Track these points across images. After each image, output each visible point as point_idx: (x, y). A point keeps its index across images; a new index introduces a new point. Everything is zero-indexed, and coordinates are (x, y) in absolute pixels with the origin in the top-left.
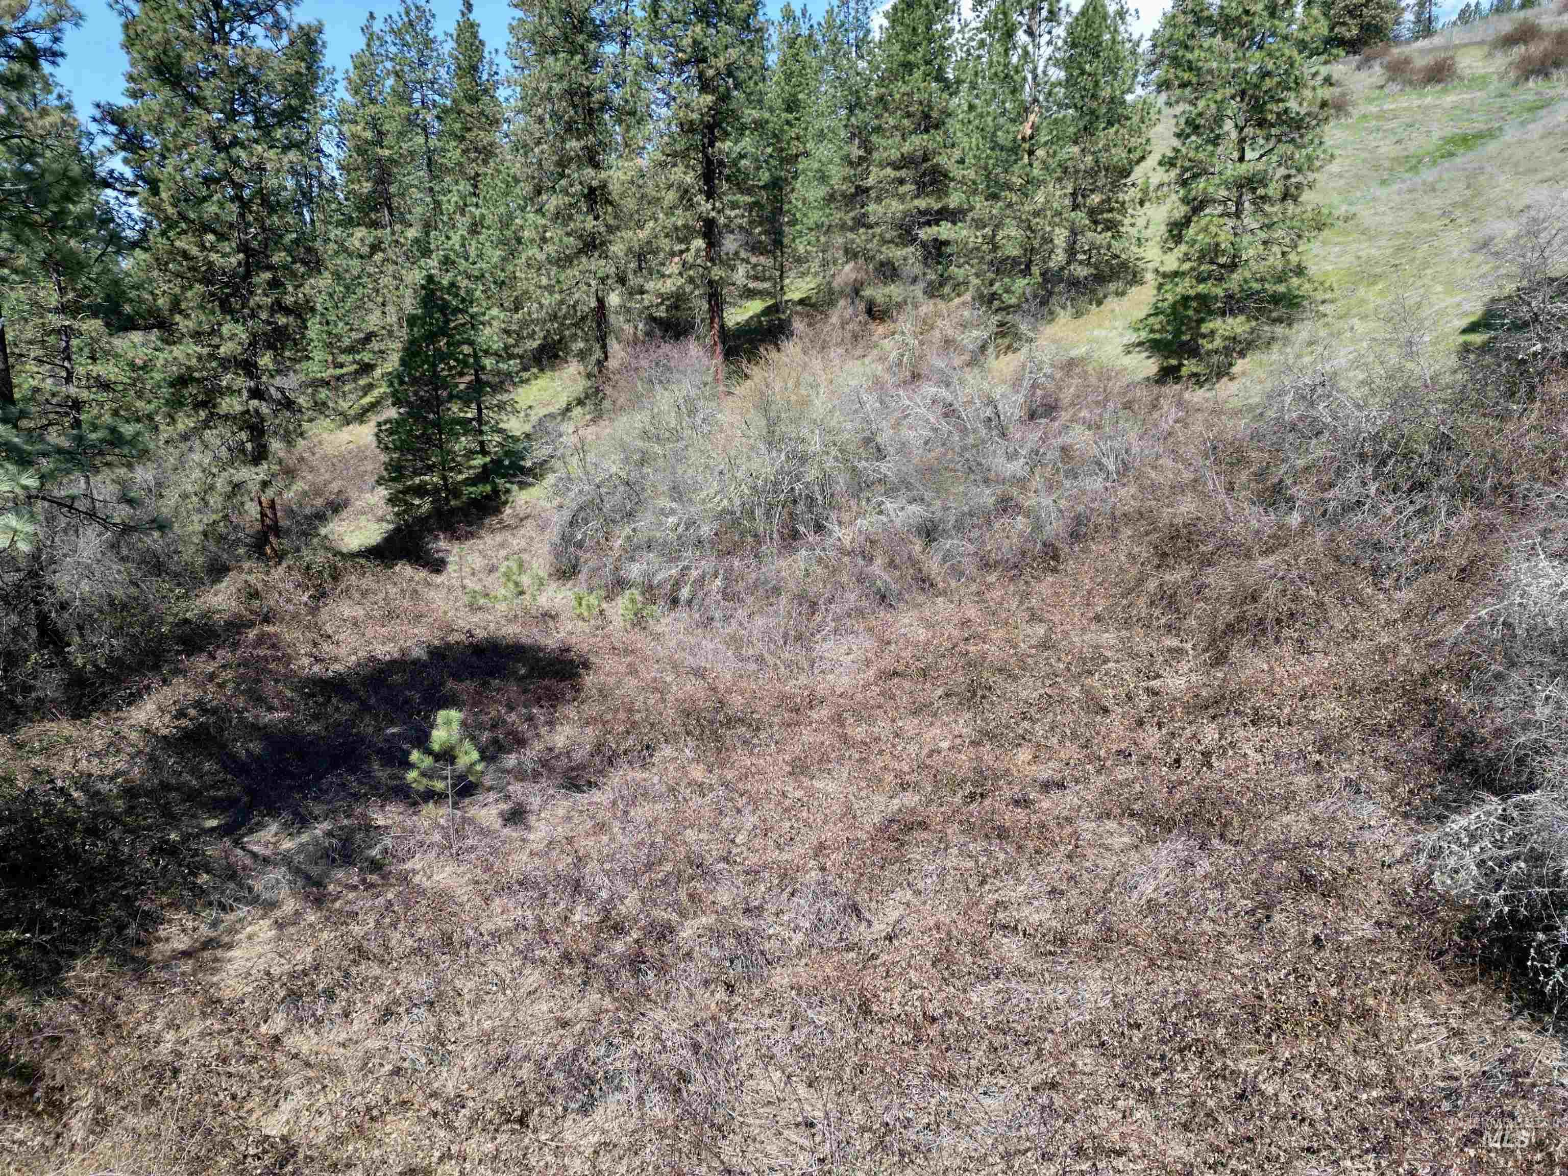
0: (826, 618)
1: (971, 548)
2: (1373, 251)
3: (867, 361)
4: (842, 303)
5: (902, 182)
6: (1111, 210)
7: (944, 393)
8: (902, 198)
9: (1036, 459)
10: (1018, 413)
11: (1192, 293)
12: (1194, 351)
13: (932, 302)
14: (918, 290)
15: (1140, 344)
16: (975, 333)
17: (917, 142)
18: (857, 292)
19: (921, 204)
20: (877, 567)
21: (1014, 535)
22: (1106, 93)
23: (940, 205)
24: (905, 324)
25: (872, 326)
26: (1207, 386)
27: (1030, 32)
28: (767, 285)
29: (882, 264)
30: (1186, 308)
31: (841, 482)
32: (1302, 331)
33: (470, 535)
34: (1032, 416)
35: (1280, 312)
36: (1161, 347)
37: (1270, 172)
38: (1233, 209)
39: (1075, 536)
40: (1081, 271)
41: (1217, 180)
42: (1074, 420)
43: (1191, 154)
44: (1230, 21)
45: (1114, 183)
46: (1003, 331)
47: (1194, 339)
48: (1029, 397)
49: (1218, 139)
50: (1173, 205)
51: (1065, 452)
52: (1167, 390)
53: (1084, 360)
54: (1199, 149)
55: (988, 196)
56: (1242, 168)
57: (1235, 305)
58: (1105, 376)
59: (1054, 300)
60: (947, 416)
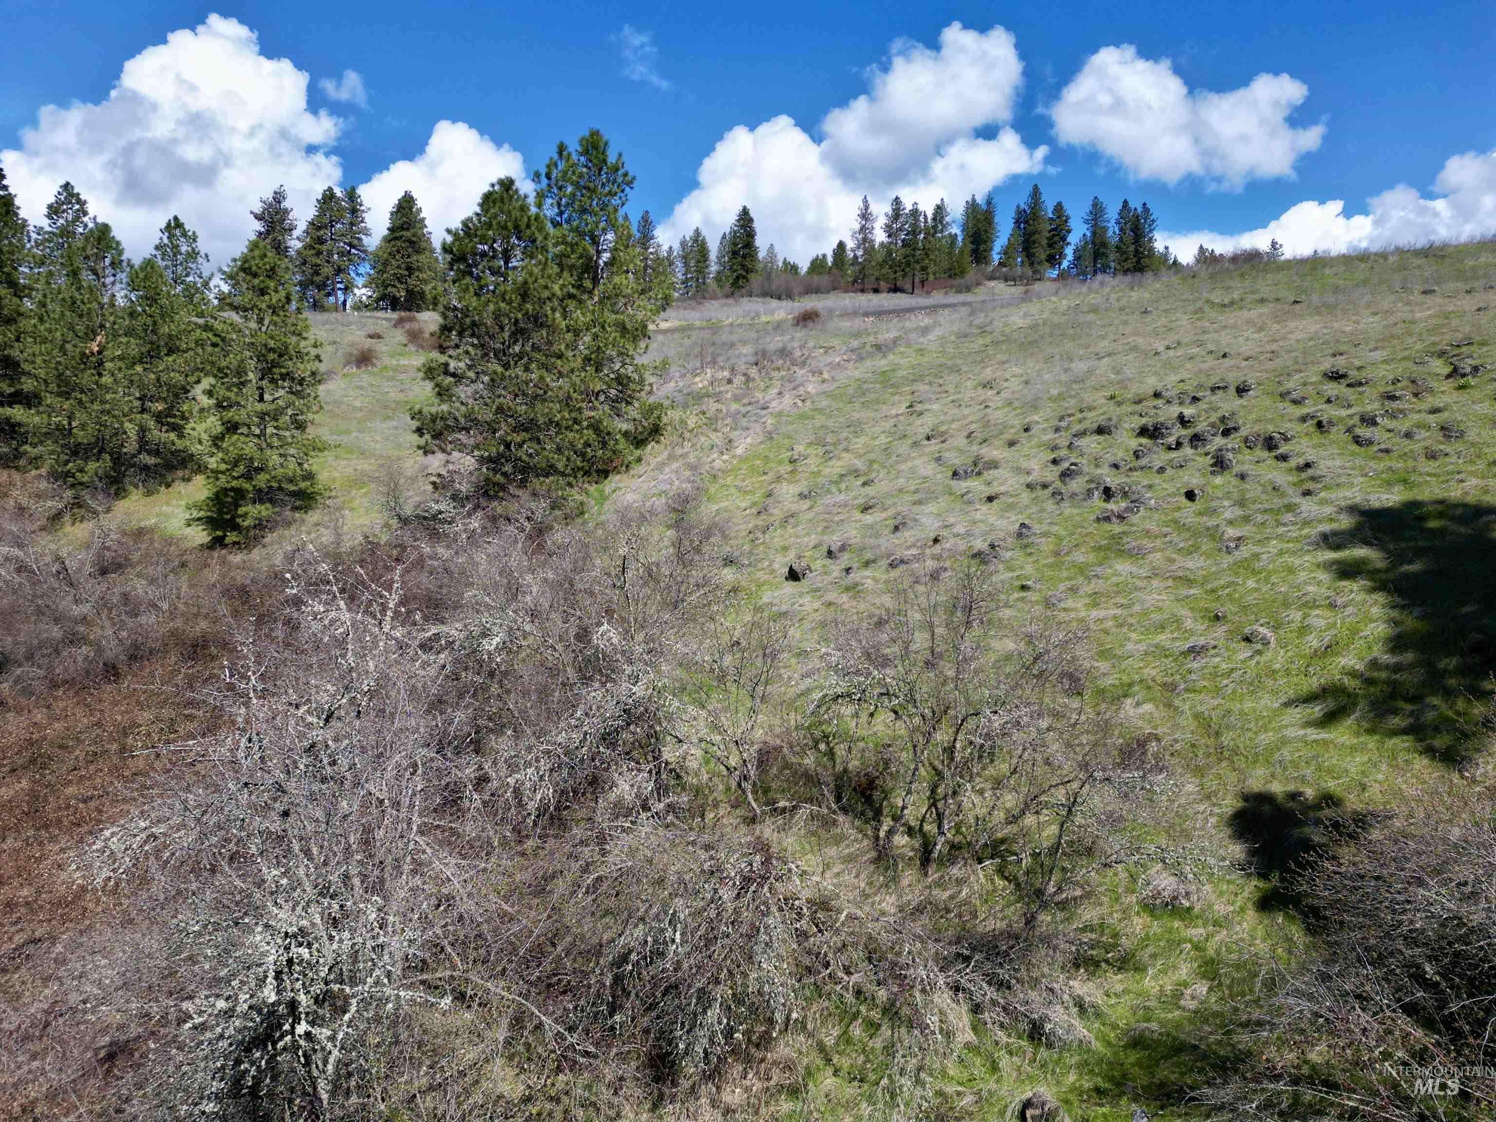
1: (41, 672)
6: (175, 416)
7: (16, 552)
9: (104, 603)
10: (88, 569)
11: (228, 486)
12: (236, 527)
13: (6, 472)
15: (199, 519)
16: (49, 503)
21: (80, 659)
22: (163, 330)
23: (13, 390)
26: (245, 551)
27: (94, 272)
30: (226, 495)
32: (313, 517)
34: (103, 572)
35: (298, 503)
36: (211, 523)
37: (281, 411)
38: (257, 432)
39: (133, 658)
40: (151, 461)
41: (243, 412)
42: (139, 575)
43: (222, 392)
44: (246, 310)
45: (176, 396)
46: (78, 503)
47: (233, 518)
48: (100, 556)
49: (243, 384)
50: (213, 423)
51: (125, 596)
52: (216, 554)
53: (152, 530)
54: (228, 389)
55: (59, 395)
56: (259, 407)
57: (263, 496)
58: (169, 541)
59: (126, 480)
60: (19, 570)
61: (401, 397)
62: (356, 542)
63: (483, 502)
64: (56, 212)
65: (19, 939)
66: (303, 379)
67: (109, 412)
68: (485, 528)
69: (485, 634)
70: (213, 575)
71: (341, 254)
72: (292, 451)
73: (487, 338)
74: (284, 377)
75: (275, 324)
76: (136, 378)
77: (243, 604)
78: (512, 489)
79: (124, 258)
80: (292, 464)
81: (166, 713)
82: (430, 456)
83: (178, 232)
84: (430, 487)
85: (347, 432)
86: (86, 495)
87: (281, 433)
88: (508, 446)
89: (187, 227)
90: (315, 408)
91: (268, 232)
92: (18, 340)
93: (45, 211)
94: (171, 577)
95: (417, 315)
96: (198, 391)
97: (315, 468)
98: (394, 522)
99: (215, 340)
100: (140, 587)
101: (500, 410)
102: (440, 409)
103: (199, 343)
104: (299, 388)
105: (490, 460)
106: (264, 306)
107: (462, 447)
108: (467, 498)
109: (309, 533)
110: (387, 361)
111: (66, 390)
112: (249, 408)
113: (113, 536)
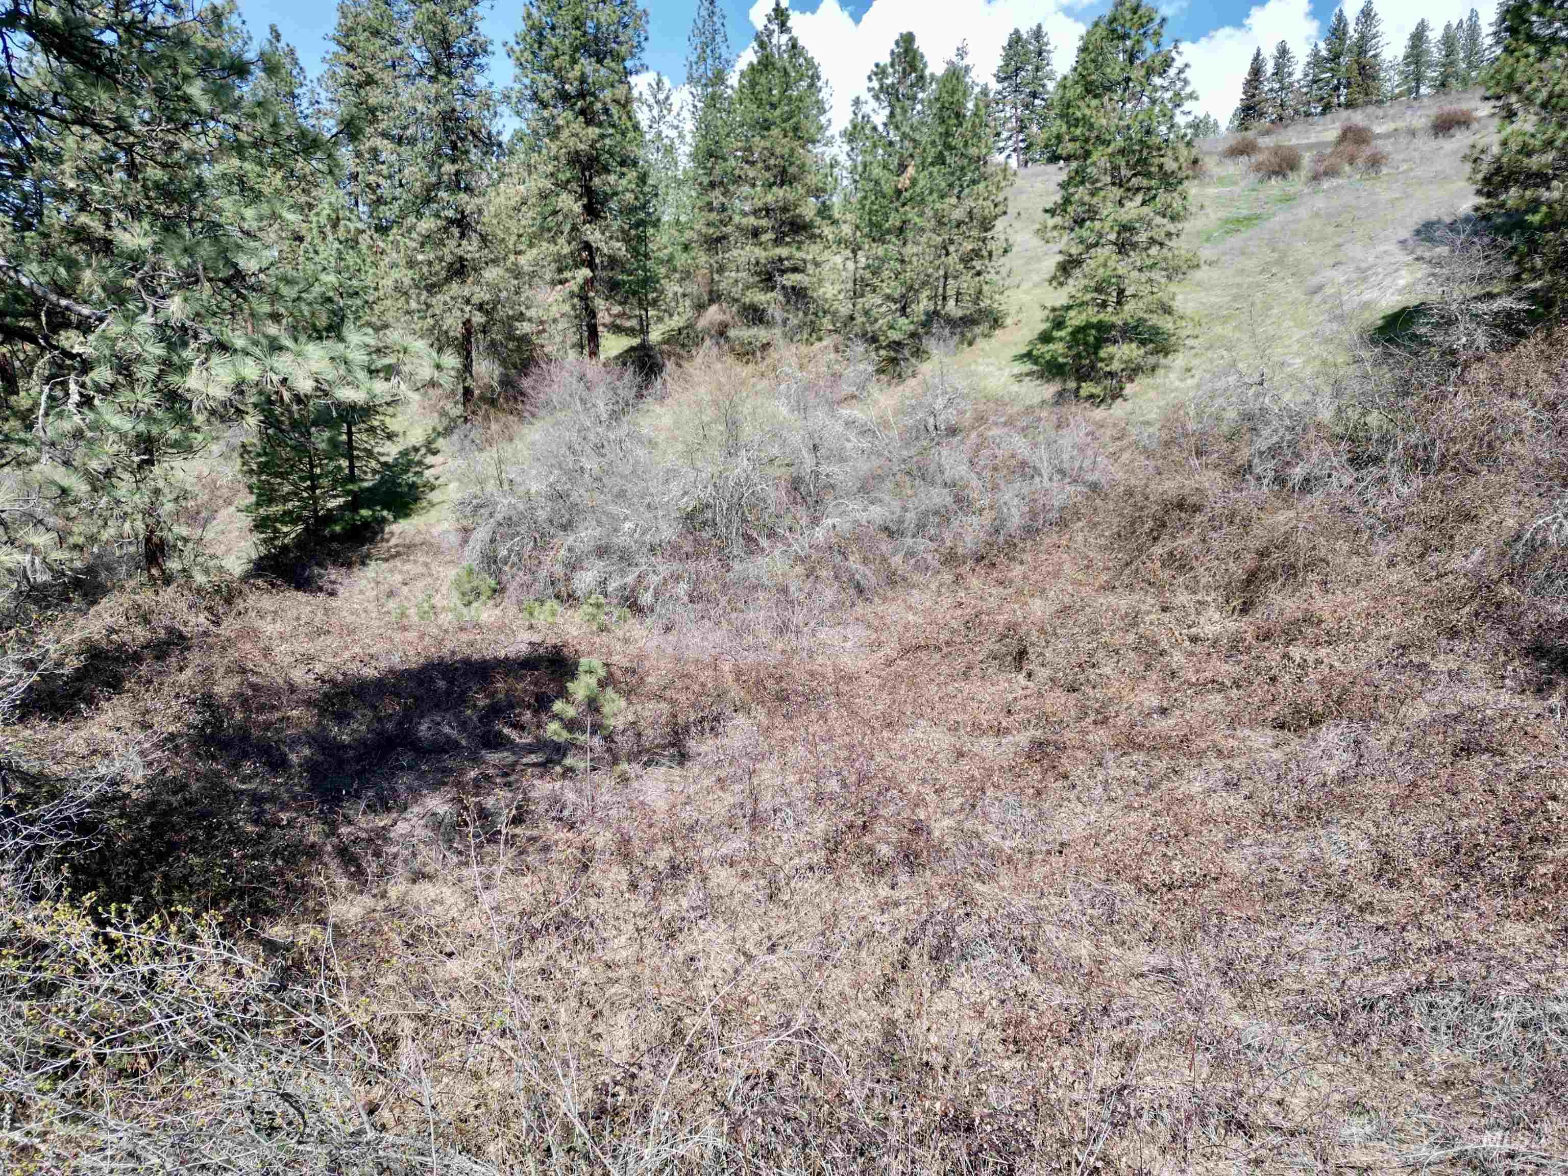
1: (932, 545)
2: (1213, 299)
4: (708, 342)
6: (981, 258)
8: (762, 246)
11: (1093, 320)
12: (1092, 374)
13: (793, 345)
18: (722, 333)
19: (781, 252)
20: (853, 562)
26: (1103, 407)
29: (746, 307)
30: (1087, 334)
32: (1178, 361)
39: (1030, 530)
47: (1093, 364)
52: (1071, 409)
57: (1127, 334)
79: (928, 71)
109: (1181, 380)
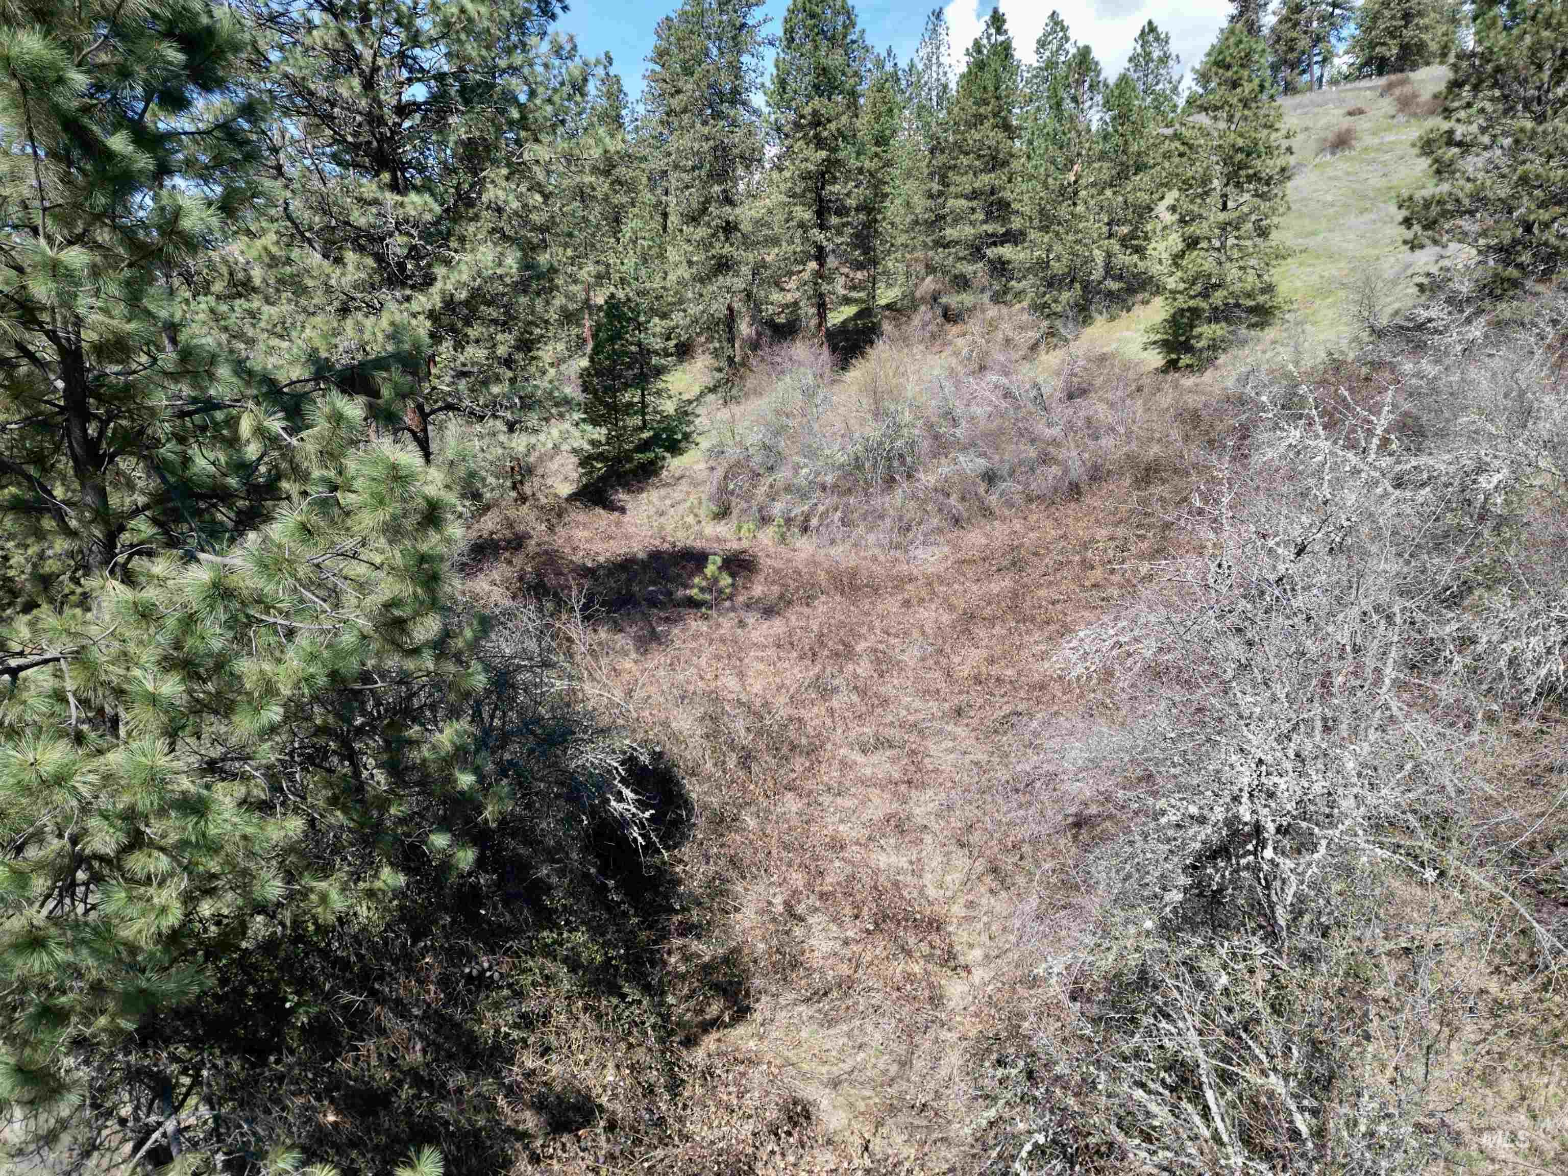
0: (917, 534)
1: (1020, 488)
3: (943, 355)
4: (923, 308)
5: (973, 210)
6: (1138, 238)
7: (1004, 380)
8: (972, 224)
9: (1070, 427)
10: (1058, 395)
11: (1185, 306)
13: (996, 308)
14: (986, 298)
15: (1155, 343)
16: (1030, 334)
17: (985, 180)
18: (935, 300)
19: (990, 228)
20: (953, 500)
21: (1050, 478)
22: (1133, 148)
23: (1004, 230)
24: (974, 326)
25: (948, 326)
26: (1197, 374)
27: (1075, 99)
28: (862, 294)
29: (956, 277)
30: (1182, 316)
31: (925, 445)
32: (1270, 333)
33: (641, 490)
34: (1070, 397)
35: (1254, 320)
36: (1167, 345)
37: (1243, 218)
38: (1218, 244)
39: (1093, 478)
40: (1114, 285)
41: (1205, 224)
42: (1100, 400)
43: (1186, 206)
44: (1216, 108)
45: (1141, 216)
46: (1052, 333)
47: (1188, 339)
48: (1068, 382)
49: (1206, 193)
50: (1175, 241)
51: (1088, 420)
52: (1169, 377)
53: (1113, 355)
54: (1192, 202)
55: (1041, 229)
56: (1222, 217)
57: (1219, 315)
58: (1126, 367)
59: (1093, 308)
60: (1005, 396)
61: (1383, 183)
62: (1319, 360)
63: (1487, 304)
64: (1043, 46)
65: (1007, 709)
66: (1271, 178)
67: (1080, 241)
68: (1486, 336)
69: (1481, 468)
70: (1166, 399)
71: (1322, 19)
72: (1253, 262)
73: (1515, 86)
74: (1250, 178)
75: (1246, 119)
76: (1105, 204)
77: (1195, 428)
78: (1529, 284)
79: (1101, 78)
80: (1251, 277)
81: (1120, 532)
82: (1418, 253)
83: (1151, 38)
84: (1414, 290)
85: (1314, 233)
86: (1058, 323)
87: (1242, 242)
88: (1528, 228)
89: (1160, 30)
90: (1281, 210)
91: (1241, 14)
92: (1010, 181)
93: (1034, 46)
94: (1128, 402)
95: (1411, 75)
96: (1161, 209)
97: (1274, 280)
98: (1365, 336)
99: (1182, 148)
100: (1102, 412)
101: (1524, 180)
102: (1438, 190)
103: (1167, 156)
104: (1266, 189)
105: (1500, 249)
106: (1234, 101)
107: (1463, 237)
108: (1468, 300)
109: (1264, 352)
110: (1371, 141)
111: (1047, 222)
112: (1212, 219)
113: (1081, 363)
